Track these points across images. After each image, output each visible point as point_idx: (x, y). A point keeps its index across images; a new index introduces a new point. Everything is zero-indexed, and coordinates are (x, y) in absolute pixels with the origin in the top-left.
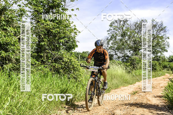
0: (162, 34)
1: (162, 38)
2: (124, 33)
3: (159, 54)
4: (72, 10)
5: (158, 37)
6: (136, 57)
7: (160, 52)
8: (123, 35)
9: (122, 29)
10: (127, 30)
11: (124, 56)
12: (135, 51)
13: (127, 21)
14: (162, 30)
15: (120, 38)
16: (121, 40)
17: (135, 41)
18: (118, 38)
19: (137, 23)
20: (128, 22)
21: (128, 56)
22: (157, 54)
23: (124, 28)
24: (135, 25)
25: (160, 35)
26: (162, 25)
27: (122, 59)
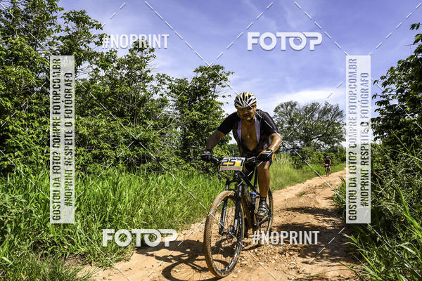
0: (338, 120)
1: (338, 124)
2: (292, 119)
3: (336, 145)
4: (224, 97)
5: (333, 123)
6: (308, 148)
7: (337, 142)
8: (291, 122)
9: (290, 114)
10: (296, 115)
11: (294, 148)
12: (306, 141)
13: (295, 105)
14: (338, 115)
15: (287, 125)
16: (289, 128)
17: (305, 129)
18: (285, 126)
19: (307, 107)
20: (297, 107)
21: (298, 148)
22: (333, 144)
23: (292, 114)
24: (306, 109)
25: (336, 122)
26: (337, 108)
27: (291, 152)
